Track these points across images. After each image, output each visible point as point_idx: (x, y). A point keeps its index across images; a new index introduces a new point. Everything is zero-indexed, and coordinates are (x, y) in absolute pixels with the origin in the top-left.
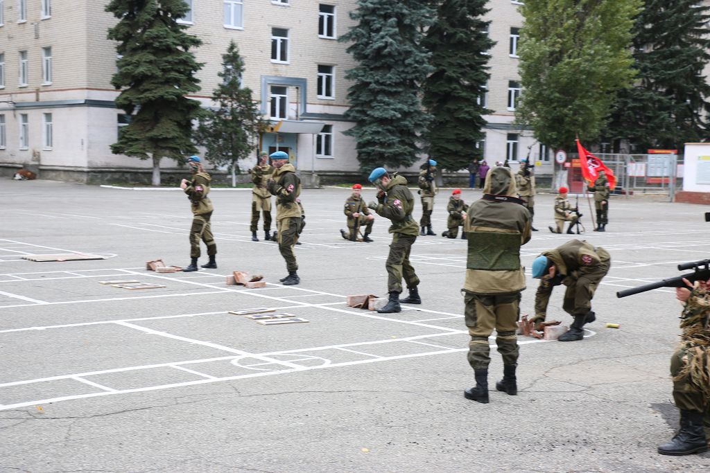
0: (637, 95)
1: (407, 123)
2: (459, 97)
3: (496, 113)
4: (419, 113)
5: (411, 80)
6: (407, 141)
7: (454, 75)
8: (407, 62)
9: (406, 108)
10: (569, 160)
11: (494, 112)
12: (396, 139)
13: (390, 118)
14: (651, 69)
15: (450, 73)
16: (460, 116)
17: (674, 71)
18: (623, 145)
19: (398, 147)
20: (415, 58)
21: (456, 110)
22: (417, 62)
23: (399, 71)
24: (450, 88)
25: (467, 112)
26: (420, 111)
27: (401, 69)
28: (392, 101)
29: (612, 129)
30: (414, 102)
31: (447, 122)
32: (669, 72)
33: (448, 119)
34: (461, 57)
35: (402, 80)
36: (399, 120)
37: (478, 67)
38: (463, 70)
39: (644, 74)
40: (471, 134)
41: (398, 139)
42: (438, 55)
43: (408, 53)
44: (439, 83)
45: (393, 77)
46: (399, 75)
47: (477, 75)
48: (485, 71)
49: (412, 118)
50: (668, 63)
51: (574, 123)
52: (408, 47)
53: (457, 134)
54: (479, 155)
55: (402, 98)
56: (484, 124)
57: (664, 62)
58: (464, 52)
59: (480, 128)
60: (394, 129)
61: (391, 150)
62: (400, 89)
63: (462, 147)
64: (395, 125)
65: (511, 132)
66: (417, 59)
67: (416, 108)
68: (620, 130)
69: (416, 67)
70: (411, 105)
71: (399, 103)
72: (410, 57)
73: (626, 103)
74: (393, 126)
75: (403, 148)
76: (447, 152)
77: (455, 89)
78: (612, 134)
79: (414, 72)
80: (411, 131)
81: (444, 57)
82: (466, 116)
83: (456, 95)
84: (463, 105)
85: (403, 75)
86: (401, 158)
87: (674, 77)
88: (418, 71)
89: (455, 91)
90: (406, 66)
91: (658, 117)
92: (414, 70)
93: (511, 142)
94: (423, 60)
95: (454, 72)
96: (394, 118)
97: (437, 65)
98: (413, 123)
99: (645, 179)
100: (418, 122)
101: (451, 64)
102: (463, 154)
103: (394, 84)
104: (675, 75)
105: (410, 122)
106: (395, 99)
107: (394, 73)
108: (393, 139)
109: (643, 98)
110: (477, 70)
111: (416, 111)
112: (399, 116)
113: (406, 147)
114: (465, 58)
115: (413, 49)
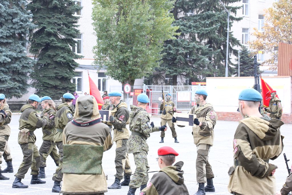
0: (185, 45)
1: (16, 65)
2: (56, 46)
3: (84, 58)
4: (26, 58)
5: (19, 34)
6: (17, 79)
7: (52, 31)
8: (14, 20)
9: (14, 54)
10: (132, 90)
11: (83, 57)
12: (8, 78)
13: (2, 62)
14: (194, 27)
15: (49, 29)
16: (57, 60)
17: (209, 28)
18: (179, 80)
19: (9, 83)
20: (20, 18)
21: (54, 56)
22: (22, 21)
23: (9, 27)
24: (49, 40)
25: (62, 57)
26: (26, 57)
27: (10, 26)
28: (4, 49)
29: (170, 69)
30: (21, 50)
31: (49, 64)
32: (206, 29)
33: (49, 62)
34: (56, 17)
35: (11, 34)
36: (9, 63)
37: (70, 25)
38: (59, 27)
39: (189, 30)
40: (66, 73)
41: (9, 78)
42: (41, 17)
43: (15, 15)
44: (41, 36)
45: (4, 32)
46: (10, 31)
47: (69, 31)
48: (76, 28)
49: (20, 61)
50: (205, 23)
51: (135, 64)
52: (15, 10)
53: (56, 73)
54: (73, 88)
55: (12, 47)
56: (76, 65)
57: (203, 22)
58: (59, 14)
59: (74, 69)
60: (7, 70)
61: (4, 86)
62: (10, 41)
63: (60, 83)
64: (8, 67)
65: (101, 71)
66: (22, 19)
67: (23, 55)
68: (175, 69)
69: (21, 25)
70: (19, 52)
71: (9, 51)
72: (17, 17)
73: (178, 50)
74: (5, 68)
75: (13, 84)
76: (49, 86)
77: (53, 41)
78: (170, 72)
79: (20, 28)
80: (20, 72)
81: (44, 18)
82: (62, 60)
83: (54, 45)
84: (59, 52)
85: (12, 31)
86: (12, 91)
87: (209, 32)
88: (24, 28)
89: (53, 42)
90: (14, 24)
91: (200, 59)
92: (20, 26)
93: (101, 78)
94: (26, 19)
95: (52, 28)
96: (5, 62)
97: (40, 24)
98: (21, 65)
99: (190, 103)
100: (25, 65)
101: (49, 23)
102: (61, 88)
103: (5, 37)
104: (210, 31)
105: (19, 65)
106: (7, 48)
107: (5, 29)
108: (5, 77)
109: (189, 47)
110: (69, 28)
111: (23, 57)
112: (10, 60)
113: (16, 83)
114: (60, 19)
115: (19, 12)
